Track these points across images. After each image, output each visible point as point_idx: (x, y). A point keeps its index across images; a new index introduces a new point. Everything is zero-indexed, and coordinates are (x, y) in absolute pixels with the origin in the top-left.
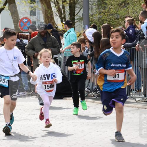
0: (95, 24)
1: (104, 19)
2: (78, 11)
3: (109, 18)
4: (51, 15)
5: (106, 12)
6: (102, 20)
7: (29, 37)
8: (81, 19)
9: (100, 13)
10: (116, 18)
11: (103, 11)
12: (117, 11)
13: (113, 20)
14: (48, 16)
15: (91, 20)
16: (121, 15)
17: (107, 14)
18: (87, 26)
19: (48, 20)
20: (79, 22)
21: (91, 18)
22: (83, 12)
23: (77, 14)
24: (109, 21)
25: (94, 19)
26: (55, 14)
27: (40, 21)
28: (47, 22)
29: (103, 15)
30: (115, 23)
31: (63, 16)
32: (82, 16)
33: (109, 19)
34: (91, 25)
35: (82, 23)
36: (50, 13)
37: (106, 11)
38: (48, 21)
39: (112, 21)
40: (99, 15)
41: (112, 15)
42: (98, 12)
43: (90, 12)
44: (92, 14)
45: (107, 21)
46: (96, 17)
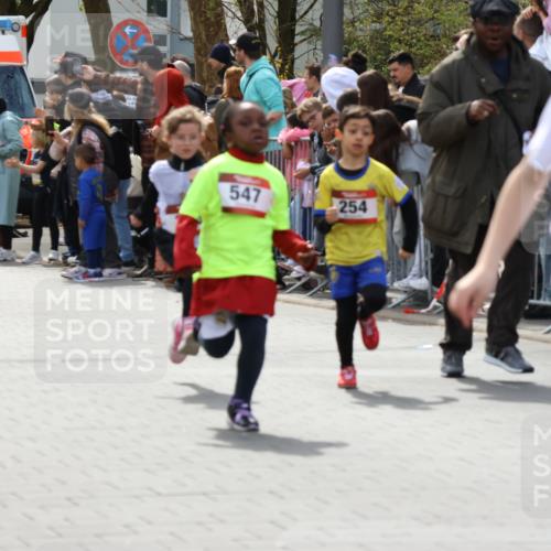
0: (360, 52)
1: (390, 36)
2: (306, 7)
3: (408, 34)
4: (215, 18)
5: (398, 14)
6: (385, 40)
7: (139, 86)
8: (314, 33)
9: (379, 16)
10: (431, 34)
11: (388, 8)
12: (436, 12)
13: (419, 41)
14: (208, 19)
15: (350, 38)
16: (447, 26)
17: (402, 21)
18: (333, 57)
19: (207, 31)
20: (309, 43)
21: (348, 29)
22: (321, 11)
23: (302, 17)
24: (406, 45)
25: (359, 33)
26: (230, 14)
27: (179, 33)
28: (204, 37)
29: (389, 23)
30: (427, 51)
31: (256, 19)
32: (317, 23)
33: (407, 38)
34: (346, 56)
35: (319, 47)
36: (214, 9)
37: (400, 11)
38: (207, 36)
39: (416, 45)
40: (373, 22)
41: (419, 22)
42: (372, 12)
43: (347, 11)
44: (351, 17)
45: (400, 41)
46: (365, 30)
